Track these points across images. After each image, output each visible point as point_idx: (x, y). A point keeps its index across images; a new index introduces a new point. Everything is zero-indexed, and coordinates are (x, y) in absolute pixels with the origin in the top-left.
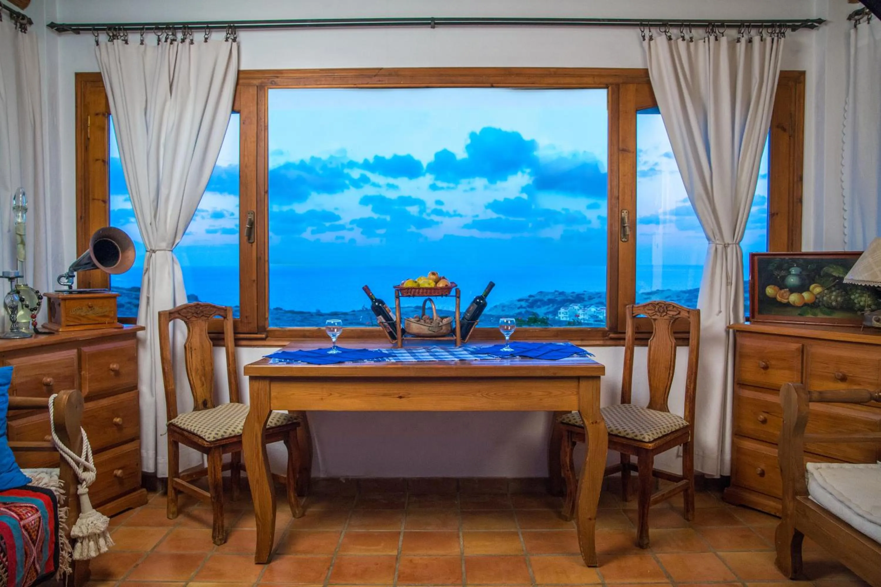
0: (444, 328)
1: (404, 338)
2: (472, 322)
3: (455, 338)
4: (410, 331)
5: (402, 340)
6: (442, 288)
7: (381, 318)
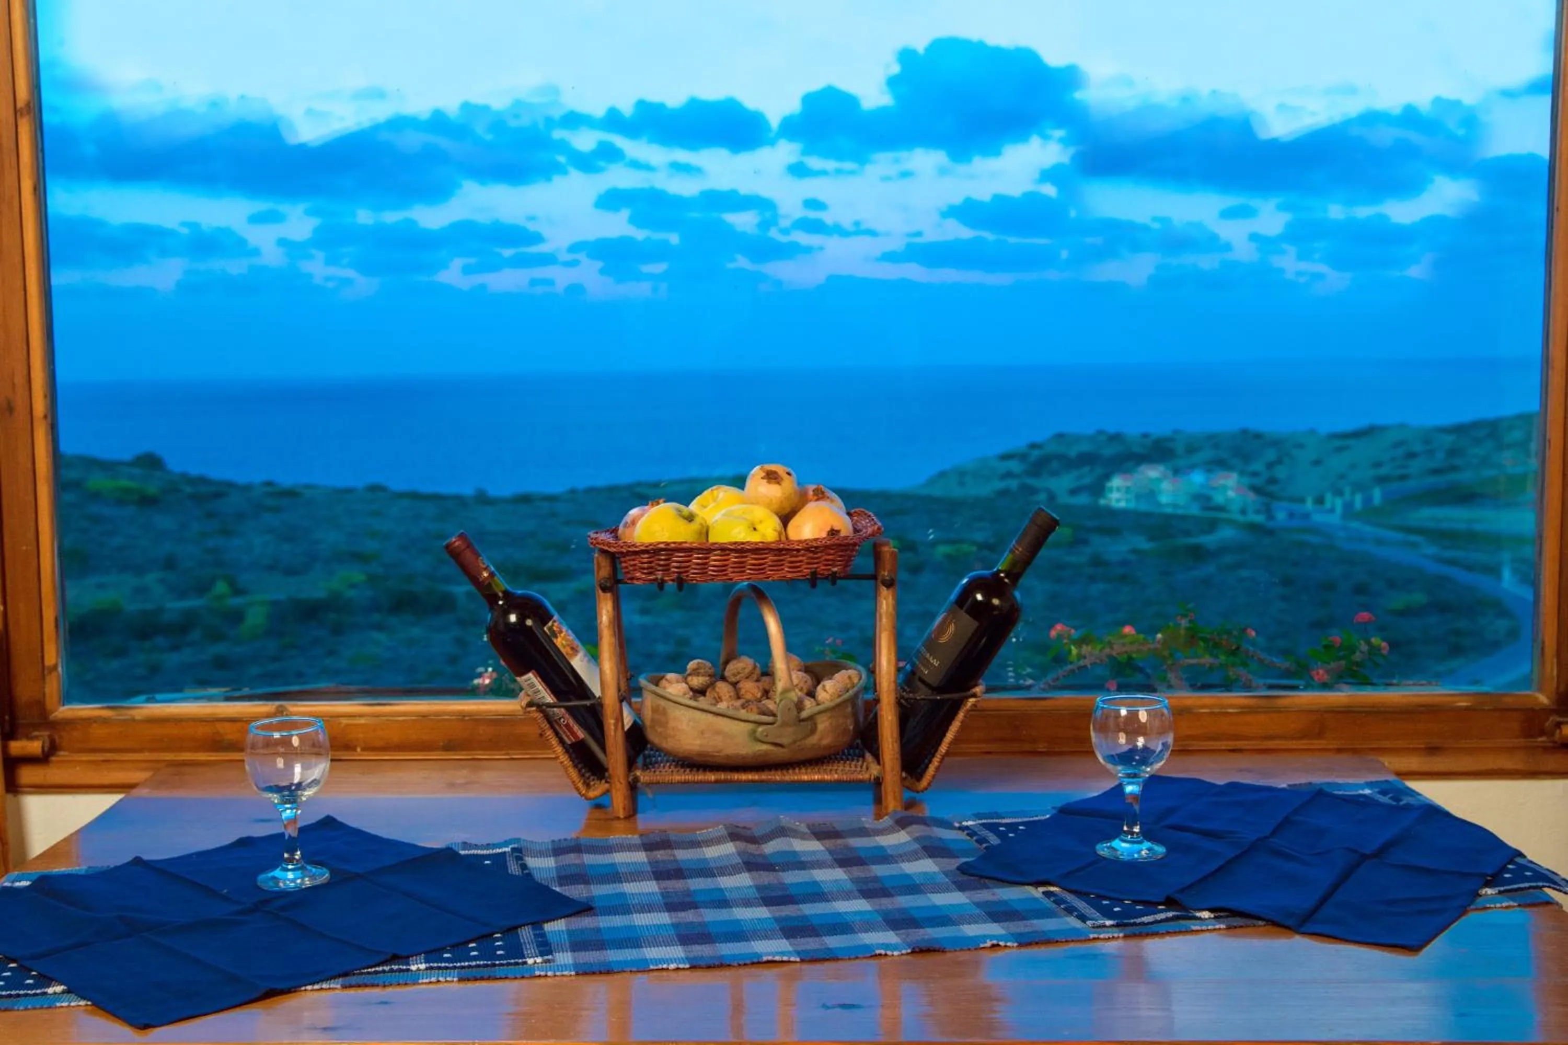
0: (823, 724)
1: (638, 773)
2: (955, 696)
3: (875, 770)
4: (669, 744)
5: (633, 787)
6: (811, 548)
7: (532, 686)
